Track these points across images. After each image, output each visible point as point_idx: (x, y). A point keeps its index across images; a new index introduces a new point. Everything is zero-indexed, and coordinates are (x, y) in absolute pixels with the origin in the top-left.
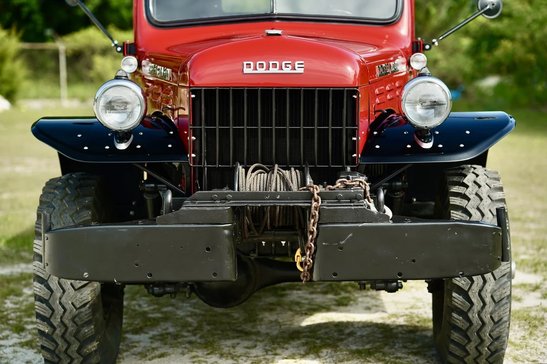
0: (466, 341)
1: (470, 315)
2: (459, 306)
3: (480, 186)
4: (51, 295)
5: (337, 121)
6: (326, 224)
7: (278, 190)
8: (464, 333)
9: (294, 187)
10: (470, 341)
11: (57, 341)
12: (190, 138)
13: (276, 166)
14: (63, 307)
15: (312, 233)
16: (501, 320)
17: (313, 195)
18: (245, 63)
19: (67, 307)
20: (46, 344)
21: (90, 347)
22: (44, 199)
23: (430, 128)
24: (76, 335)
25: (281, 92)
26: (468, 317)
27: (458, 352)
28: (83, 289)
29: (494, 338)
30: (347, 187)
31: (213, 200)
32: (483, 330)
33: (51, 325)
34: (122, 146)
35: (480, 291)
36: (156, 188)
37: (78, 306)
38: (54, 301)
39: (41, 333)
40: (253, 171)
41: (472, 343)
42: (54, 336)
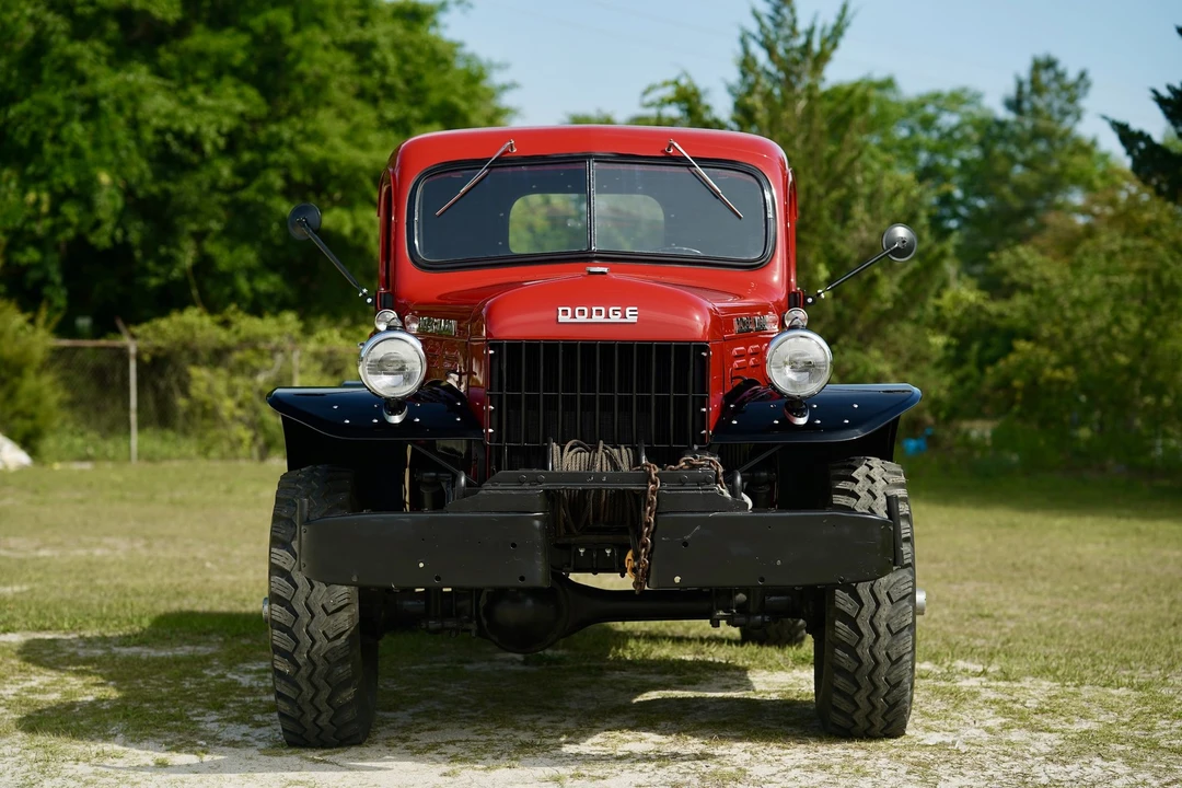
0: (855, 689)
1: (859, 651)
2: (844, 639)
3: (873, 481)
4: (295, 621)
5: (682, 385)
6: (667, 513)
7: (604, 469)
8: (851, 677)
9: (625, 468)
10: (859, 688)
11: (301, 684)
12: (487, 407)
13: (601, 442)
14: (312, 638)
15: (648, 525)
16: (901, 657)
17: (650, 476)
18: (560, 309)
19: (316, 637)
20: (286, 691)
21: (344, 695)
22: (282, 496)
23: (805, 398)
24: (327, 677)
25: (607, 347)
26: (856, 653)
27: (845, 706)
28: (339, 614)
29: (892, 683)
30: (694, 467)
31: (521, 482)
32: (877, 672)
33: (294, 663)
34: (396, 419)
35: (872, 617)
36: (436, 477)
37: (331, 637)
38: (300, 629)
39: (279, 674)
40: (570, 450)
41: (862, 691)
42: (298, 679)
